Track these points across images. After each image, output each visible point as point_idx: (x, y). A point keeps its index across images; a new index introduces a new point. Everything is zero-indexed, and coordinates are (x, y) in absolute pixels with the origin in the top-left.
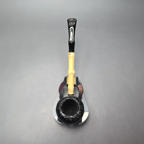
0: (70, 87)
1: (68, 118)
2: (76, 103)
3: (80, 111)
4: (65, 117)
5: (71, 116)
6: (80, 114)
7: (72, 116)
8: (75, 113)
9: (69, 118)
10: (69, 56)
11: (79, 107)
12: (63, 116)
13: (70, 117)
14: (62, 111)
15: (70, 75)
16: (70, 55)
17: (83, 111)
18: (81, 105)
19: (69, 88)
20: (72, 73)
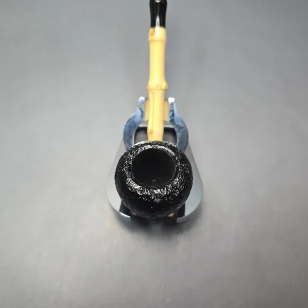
0: (152, 126)
1: (147, 196)
2: (170, 157)
3: (182, 178)
4: (139, 193)
5: (156, 189)
6: (180, 185)
7: (159, 190)
8: (170, 183)
9: (151, 195)
10: (150, 38)
11: (178, 168)
12: (136, 189)
13: (154, 192)
14: (131, 177)
15: (153, 93)
16: (152, 34)
17: (188, 179)
18: (185, 163)
19: (152, 131)
20: (158, 86)
